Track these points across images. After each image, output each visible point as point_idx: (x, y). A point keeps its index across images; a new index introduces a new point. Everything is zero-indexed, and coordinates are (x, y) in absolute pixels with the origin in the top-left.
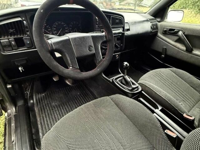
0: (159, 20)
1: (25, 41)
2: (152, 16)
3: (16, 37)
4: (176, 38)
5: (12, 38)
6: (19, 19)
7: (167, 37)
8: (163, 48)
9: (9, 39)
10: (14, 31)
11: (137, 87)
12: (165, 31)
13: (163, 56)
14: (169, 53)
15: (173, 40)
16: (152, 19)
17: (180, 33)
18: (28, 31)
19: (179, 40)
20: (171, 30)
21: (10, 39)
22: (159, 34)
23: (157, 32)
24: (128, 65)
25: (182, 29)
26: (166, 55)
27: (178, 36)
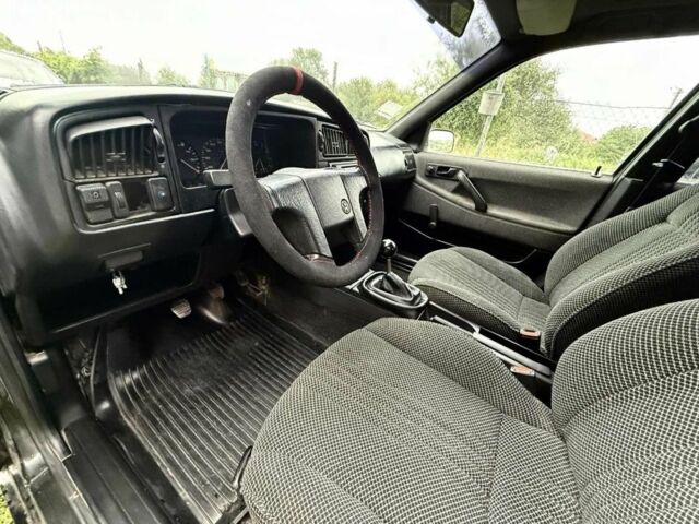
0: (415, 147)
1: (153, 189)
2: (399, 138)
3: (122, 176)
4: (454, 185)
5: (114, 180)
6: (144, 121)
7: (436, 184)
8: (432, 208)
9: (103, 182)
10: (122, 156)
11: (420, 294)
12: (431, 172)
13: (433, 223)
14: (444, 216)
15: (448, 190)
16: (402, 146)
17: (461, 175)
18: (162, 160)
19: (461, 189)
20: (441, 168)
21: (108, 184)
22: (419, 178)
23: (414, 172)
24: (394, 245)
25: (463, 168)
26: (439, 222)
27: (457, 180)
